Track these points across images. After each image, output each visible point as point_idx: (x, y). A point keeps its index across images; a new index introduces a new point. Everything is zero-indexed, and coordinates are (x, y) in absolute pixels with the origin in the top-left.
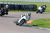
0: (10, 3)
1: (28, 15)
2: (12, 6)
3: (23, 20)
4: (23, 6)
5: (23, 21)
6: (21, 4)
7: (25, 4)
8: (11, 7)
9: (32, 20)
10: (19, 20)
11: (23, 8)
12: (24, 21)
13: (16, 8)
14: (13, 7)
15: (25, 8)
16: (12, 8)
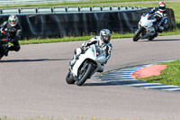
0: (77, 9)
1: (101, 42)
2: (85, 19)
3: (86, 64)
4: (125, 15)
5: (87, 67)
6: (115, 9)
7: (130, 9)
8: (81, 21)
9: (163, 64)
10: (72, 66)
11: (124, 21)
12: (90, 66)
13: (98, 26)
14: (88, 22)
15: (131, 22)
16: (85, 26)
